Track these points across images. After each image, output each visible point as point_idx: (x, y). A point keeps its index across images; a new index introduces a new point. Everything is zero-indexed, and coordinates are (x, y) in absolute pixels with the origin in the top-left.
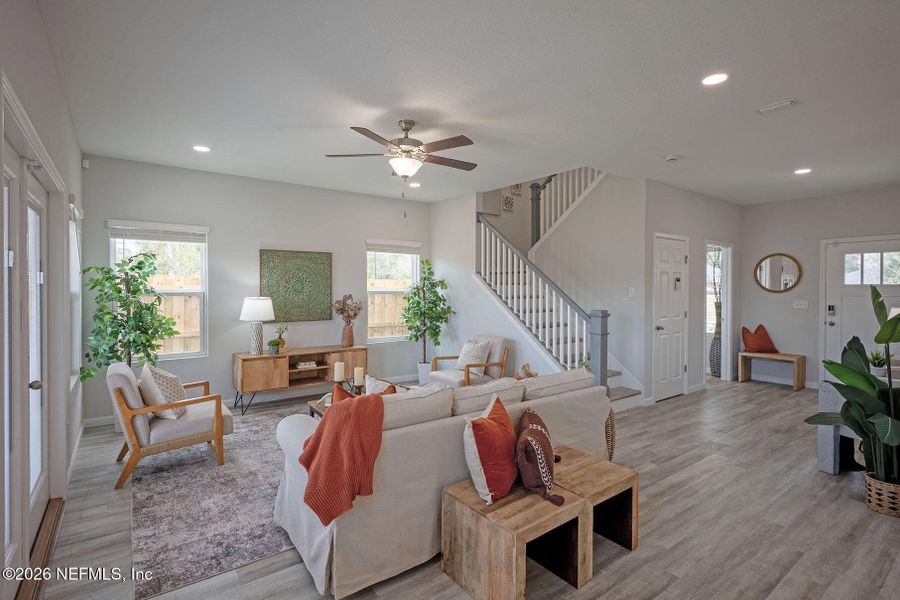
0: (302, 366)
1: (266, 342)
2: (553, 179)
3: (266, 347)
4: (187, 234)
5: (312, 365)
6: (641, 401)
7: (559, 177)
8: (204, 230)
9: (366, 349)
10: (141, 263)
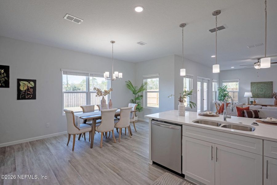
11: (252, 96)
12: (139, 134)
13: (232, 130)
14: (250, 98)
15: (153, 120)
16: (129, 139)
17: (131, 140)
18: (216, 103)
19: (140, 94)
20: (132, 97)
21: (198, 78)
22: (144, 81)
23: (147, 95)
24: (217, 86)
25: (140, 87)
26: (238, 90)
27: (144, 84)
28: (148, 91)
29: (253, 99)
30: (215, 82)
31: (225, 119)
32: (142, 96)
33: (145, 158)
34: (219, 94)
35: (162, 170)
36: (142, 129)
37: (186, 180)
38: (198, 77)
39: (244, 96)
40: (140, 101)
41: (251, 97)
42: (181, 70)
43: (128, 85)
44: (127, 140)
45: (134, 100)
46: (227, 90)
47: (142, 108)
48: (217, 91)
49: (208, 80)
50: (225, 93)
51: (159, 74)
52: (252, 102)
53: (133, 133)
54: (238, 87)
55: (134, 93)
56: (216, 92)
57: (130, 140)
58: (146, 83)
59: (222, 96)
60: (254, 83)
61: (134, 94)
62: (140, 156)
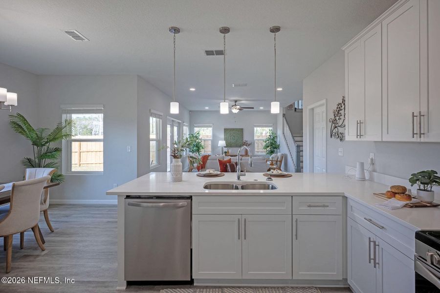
12: (62, 234)
13: (262, 191)
15: (128, 197)
16: (38, 256)
17: (46, 255)
19: (52, 145)
20: (32, 152)
22: (64, 117)
23: (71, 146)
25: (52, 131)
26: (211, 138)
27: (64, 125)
28: (73, 138)
29: (226, 148)
30: (186, 126)
31: (239, 178)
32: (58, 150)
33: (103, 282)
35: (150, 289)
36: (67, 222)
37: (197, 287)
40: (56, 161)
41: (225, 147)
42: (172, 104)
43: (14, 123)
44: (32, 259)
45: (37, 160)
46: (200, 137)
47: (60, 176)
49: (179, 123)
51: (104, 105)
52: (226, 152)
53: (45, 239)
54: (211, 134)
55: (35, 144)
57: (43, 256)
58: (69, 123)
61: (35, 147)
62: (89, 282)
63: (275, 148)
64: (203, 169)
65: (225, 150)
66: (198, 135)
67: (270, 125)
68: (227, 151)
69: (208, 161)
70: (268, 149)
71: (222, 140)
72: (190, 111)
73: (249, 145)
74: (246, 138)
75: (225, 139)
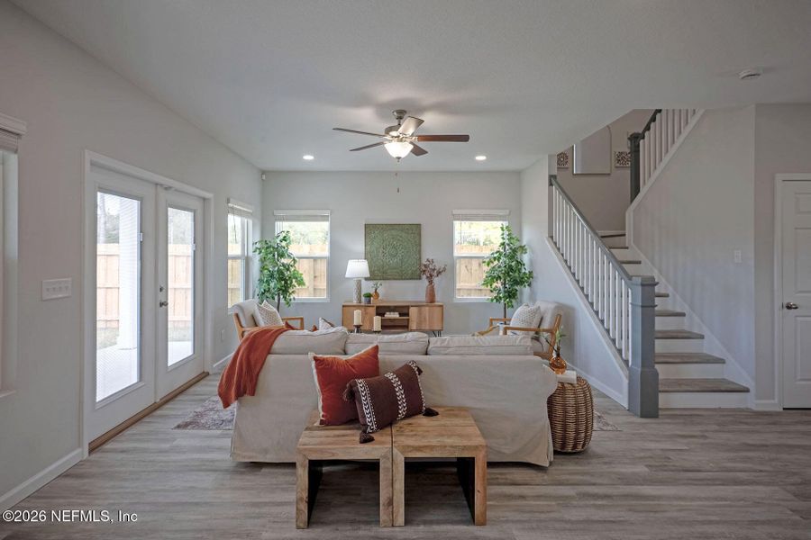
0: (388, 315)
1: (363, 293)
2: (658, 116)
3: (363, 299)
4: (316, 216)
5: (396, 315)
6: (751, 402)
7: (664, 113)
8: (327, 213)
9: (442, 306)
10: (285, 237)
11: (369, 276)
14: (363, 281)
18: (237, 316)
21: (93, 164)
24: (255, 237)
29: (371, 283)
34: (263, 268)
38: (89, 156)
39: (347, 276)
41: (366, 279)
48: (251, 254)
50: (283, 265)
52: (368, 296)
56: (247, 261)
59: (272, 276)
60: (375, 226)
63: (520, 282)
64: (247, 398)
65: (368, 287)
66: (284, 244)
67: (502, 213)
68: (372, 292)
69: (271, 358)
70: (498, 284)
71: (358, 258)
72: (263, 172)
73: (439, 273)
74: (430, 253)
75: (368, 256)
